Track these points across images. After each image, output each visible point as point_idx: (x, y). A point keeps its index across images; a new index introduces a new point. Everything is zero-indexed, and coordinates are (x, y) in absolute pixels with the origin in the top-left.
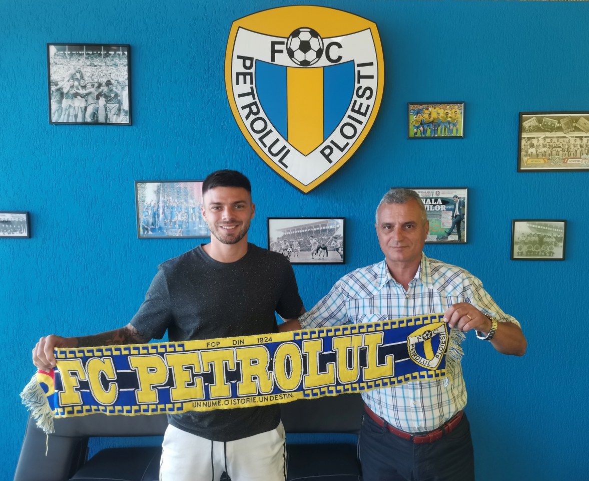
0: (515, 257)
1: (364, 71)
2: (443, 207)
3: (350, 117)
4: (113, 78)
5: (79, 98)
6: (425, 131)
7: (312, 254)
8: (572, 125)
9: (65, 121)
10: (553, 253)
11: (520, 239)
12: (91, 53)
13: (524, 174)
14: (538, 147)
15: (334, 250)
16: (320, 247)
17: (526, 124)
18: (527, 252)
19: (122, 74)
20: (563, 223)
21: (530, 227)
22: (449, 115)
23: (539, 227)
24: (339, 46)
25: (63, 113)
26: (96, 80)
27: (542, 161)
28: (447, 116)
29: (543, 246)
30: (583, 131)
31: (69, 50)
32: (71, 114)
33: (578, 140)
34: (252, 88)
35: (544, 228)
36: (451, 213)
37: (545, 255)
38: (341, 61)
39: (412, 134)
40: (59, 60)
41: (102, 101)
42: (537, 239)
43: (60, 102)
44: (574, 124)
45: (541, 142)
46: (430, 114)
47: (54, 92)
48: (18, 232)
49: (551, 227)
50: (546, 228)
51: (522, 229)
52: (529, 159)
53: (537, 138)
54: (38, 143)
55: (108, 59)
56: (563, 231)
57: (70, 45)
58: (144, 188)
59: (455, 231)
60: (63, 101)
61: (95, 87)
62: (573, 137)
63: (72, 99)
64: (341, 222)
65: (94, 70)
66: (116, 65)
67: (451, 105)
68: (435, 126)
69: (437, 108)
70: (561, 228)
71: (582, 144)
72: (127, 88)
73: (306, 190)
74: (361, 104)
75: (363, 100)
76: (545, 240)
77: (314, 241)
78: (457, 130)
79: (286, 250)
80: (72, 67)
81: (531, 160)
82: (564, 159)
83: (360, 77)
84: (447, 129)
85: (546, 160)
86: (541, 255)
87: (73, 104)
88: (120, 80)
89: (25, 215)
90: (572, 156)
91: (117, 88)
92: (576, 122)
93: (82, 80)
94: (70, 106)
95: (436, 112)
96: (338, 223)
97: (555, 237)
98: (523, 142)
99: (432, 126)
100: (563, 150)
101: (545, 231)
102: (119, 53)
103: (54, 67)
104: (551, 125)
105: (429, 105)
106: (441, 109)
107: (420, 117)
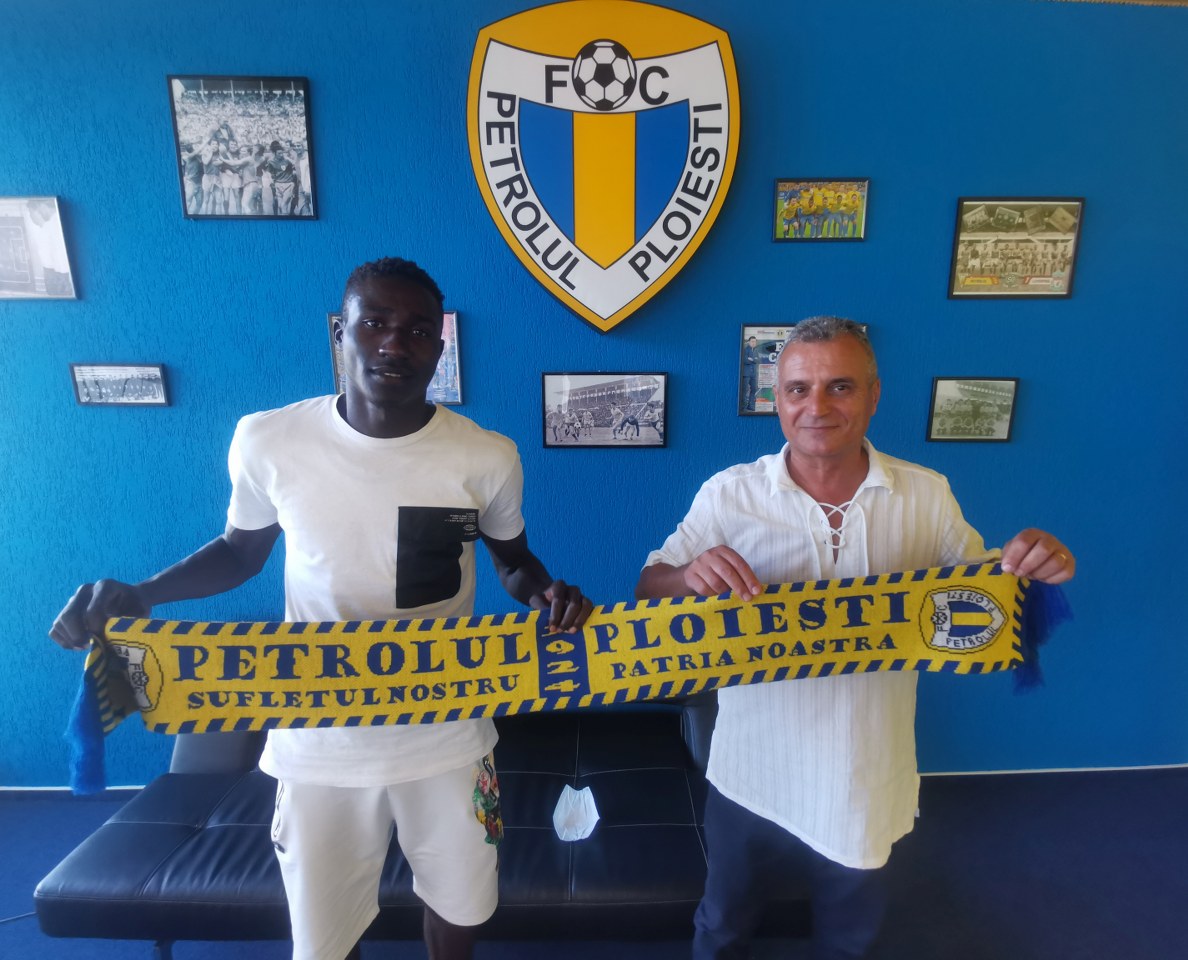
0: (934, 436)
1: (706, 119)
3: (680, 201)
4: (283, 137)
5: (229, 172)
6: (801, 228)
7: (614, 431)
8: (1042, 221)
9: (209, 213)
10: (993, 431)
11: (944, 408)
12: (243, 93)
13: (958, 302)
14: (984, 256)
15: (649, 426)
16: (627, 421)
17: (968, 218)
18: (952, 429)
19: (297, 130)
20: (1012, 383)
21: (960, 389)
22: (843, 202)
23: (975, 389)
24: (664, 74)
25: (205, 199)
27: (989, 281)
28: (839, 203)
29: (979, 420)
30: (1057, 230)
31: (205, 88)
32: (217, 201)
33: (1050, 245)
34: (513, 150)
35: (983, 390)
37: (981, 434)
38: (666, 102)
40: (189, 105)
41: (267, 178)
42: (969, 408)
43: (198, 180)
44: (1046, 219)
45: (990, 248)
46: (811, 199)
47: (188, 162)
48: (150, 397)
49: (994, 388)
50: (986, 391)
51: (948, 391)
52: (969, 277)
53: (985, 241)
54: (170, 250)
55: (274, 102)
56: (1011, 396)
57: (206, 77)
60: (203, 178)
61: (253, 154)
62: (1042, 241)
63: (218, 175)
64: (661, 379)
65: (250, 123)
66: (285, 114)
67: (848, 183)
68: (819, 219)
69: (823, 190)
70: (1009, 392)
71: (1056, 252)
72: (306, 155)
73: (605, 327)
74: (699, 179)
75: (703, 172)
76: (983, 409)
77: (618, 410)
78: (854, 227)
79: (572, 424)
80: (214, 118)
81: (971, 278)
82: (1025, 278)
83: (698, 130)
84: (837, 225)
85: (995, 280)
86: (974, 434)
87: (221, 182)
88: (295, 140)
89: (158, 369)
90: (1038, 273)
91: (289, 155)
92: (1049, 216)
93: (231, 142)
94: (215, 187)
95: (821, 195)
96: (657, 382)
97: (998, 406)
98: (961, 249)
99: (814, 221)
100: (1025, 263)
101: (984, 395)
102: (290, 92)
103: (184, 118)
104: (1008, 221)
105: (811, 184)
106: (829, 190)
107: (795, 204)
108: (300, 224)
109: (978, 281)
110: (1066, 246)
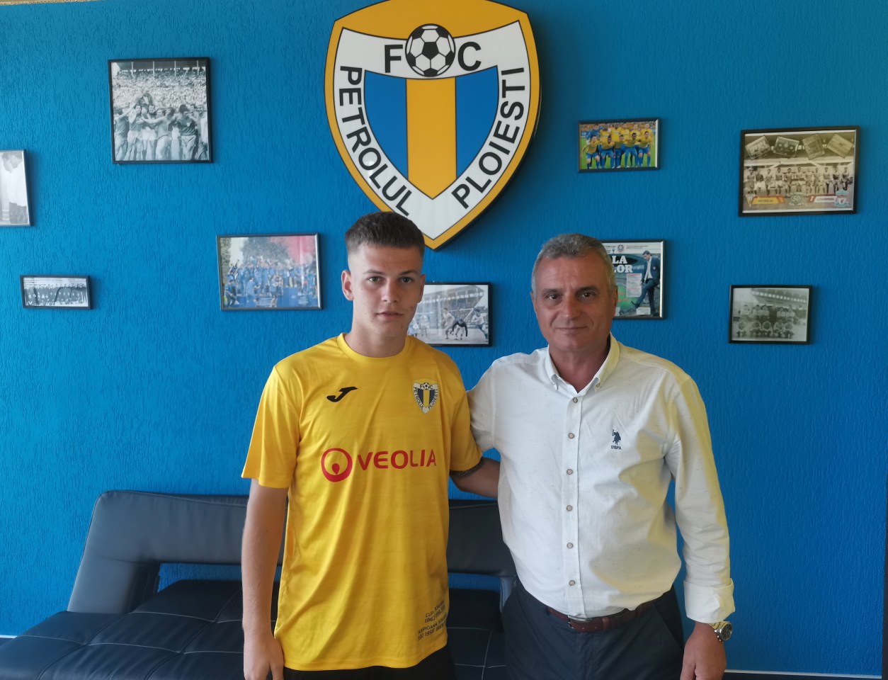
0: (735, 339)
1: (512, 80)
2: (629, 268)
3: (492, 144)
4: (189, 102)
5: (148, 129)
6: (602, 161)
7: (447, 332)
8: (821, 147)
9: (132, 159)
10: (792, 334)
11: (741, 313)
12: (161, 70)
13: (749, 219)
14: (769, 179)
15: (476, 328)
16: (457, 323)
17: (751, 148)
18: (752, 332)
19: (200, 96)
20: (807, 290)
21: (758, 297)
23: (770, 296)
24: (477, 47)
25: (129, 149)
26: (168, 105)
27: (775, 201)
28: (634, 139)
29: (777, 323)
30: (837, 155)
31: (134, 68)
32: (138, 150)
33: (830, 168)
34: (360, 109)
35: (778, 297)
36: (640, 276)
37: (780, 336)
38: (480, 68)
39: (584, 166)
40: (122, 81)
41: (176, 132)
42: (767, 313)
43: (125, 135)
44: (824, 146)
45: (774, 172)
46: (610, 137)
47: (118, 121)
48: (77, 302)
49: (788, 295)
50: (781, 298)
51: (745, 298)
52: (756, 197)
53: (768, 166)
54: (100, 188)
55: (183, 78)
56: (807, 302)
57: (135, 60)
58: (228, 245)
59: (646, 301)
60: (129, 133)
61: (166, 114)
62: (822, 164)
63: (139, 130)
64: (485, 288)
65: (165, 92)
66: (191, 84)
67: (640, 123)
68: (617, 153)
69: (619, 129)
70: (803, 298)
71: (837, 174)
72: (206, 114)
73: (434, 246)
74: (508, 127)
75: (511, 121)
76: (779, 314)
78: (649, 158)
80: (139, 89)
81: (759, 199)
82: (810, 197)
83: (506, 89)
84: (634, 157)
85: (781, 199)
86: (774, 337)
87: (141, 136)
88: (198, 103)
89: (85, 280)
90: (821, 192)
91: (193, 115)
92: (827, 143)
93: (151, 106)
94: (137, 140)
95: (617, 134)
96: (480, 291)
97: (794, 311)
98: (747, 173)
99: (612, 154)
100: (808, 184)
101: (780, 301)
102: (196, 68)
103: (118, 90)
104: (789, 148)
105: (608, 124)
106: (625, 129)
107: (596, 141)
108: (200, 166)
109: (765, 201)
110: (846, 168)
